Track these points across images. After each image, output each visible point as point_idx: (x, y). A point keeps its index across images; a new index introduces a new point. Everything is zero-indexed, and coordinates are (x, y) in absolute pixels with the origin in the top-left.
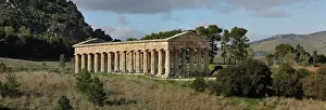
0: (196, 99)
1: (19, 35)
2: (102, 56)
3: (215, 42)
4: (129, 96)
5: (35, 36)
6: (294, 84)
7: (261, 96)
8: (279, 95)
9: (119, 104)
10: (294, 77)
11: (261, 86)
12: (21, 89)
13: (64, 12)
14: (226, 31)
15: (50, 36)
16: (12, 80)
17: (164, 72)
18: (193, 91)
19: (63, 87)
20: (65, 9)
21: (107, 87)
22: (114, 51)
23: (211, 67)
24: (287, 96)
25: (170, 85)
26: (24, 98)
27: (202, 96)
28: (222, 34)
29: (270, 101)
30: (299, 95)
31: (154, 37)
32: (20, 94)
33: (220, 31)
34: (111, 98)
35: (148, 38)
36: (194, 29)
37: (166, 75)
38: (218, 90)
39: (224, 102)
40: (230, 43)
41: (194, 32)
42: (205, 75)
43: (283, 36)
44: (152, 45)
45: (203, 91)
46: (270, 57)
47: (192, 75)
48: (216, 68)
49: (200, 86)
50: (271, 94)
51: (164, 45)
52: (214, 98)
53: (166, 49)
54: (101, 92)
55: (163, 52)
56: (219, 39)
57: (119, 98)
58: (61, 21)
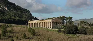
0: (58, 34)
1: (16, 19)
2: (35, 24)
3: (64, 20)
4: (41, 33)
5: (20, 19)
6: (84, 31)
7: (75, 34)
8: (80, 34)
9: (39, 35)
10: (84, 29)
11: (75, 31)
12: (14, 31)
13: (27, 13)
14: (67, 18)
15: (24, 19)
16: (12, 29)
17: (50, 28)
18: (58, 32)
19: (25, 31)
20: (27, 12)
21: (36, 31)
22: (38, 22)
23: (63, 27)
24: (82, 34)
25: (52, 31)
26: (15, 34)
27: (60, 33)
28: (66, 18)
29: (78, 35)
30: (86, 34)
31: (48, 19)
32: (14, 33)
33: (65, 17)
34: (37, 34)
35: (47, 19)
36: (59, 17)
37: (51, 28)
38: (64, 32)
39: (66, 35)
40: (68, 21)
41: (59, 18)
42: (61, 28)
43: (83, 19)
44: (47, 21)
45: (60, 32)
46: (78, 24)
47: (58, 28)
48: (64, 27)
49: (59, 31)
50: (78, 33)
51: (51, 21)
52: (63, 34)
53: (51, 22)
54: (34, 32)
55: (50, 23)
56: (65, 20)
57: (39, 34)
58: (26, 15)
